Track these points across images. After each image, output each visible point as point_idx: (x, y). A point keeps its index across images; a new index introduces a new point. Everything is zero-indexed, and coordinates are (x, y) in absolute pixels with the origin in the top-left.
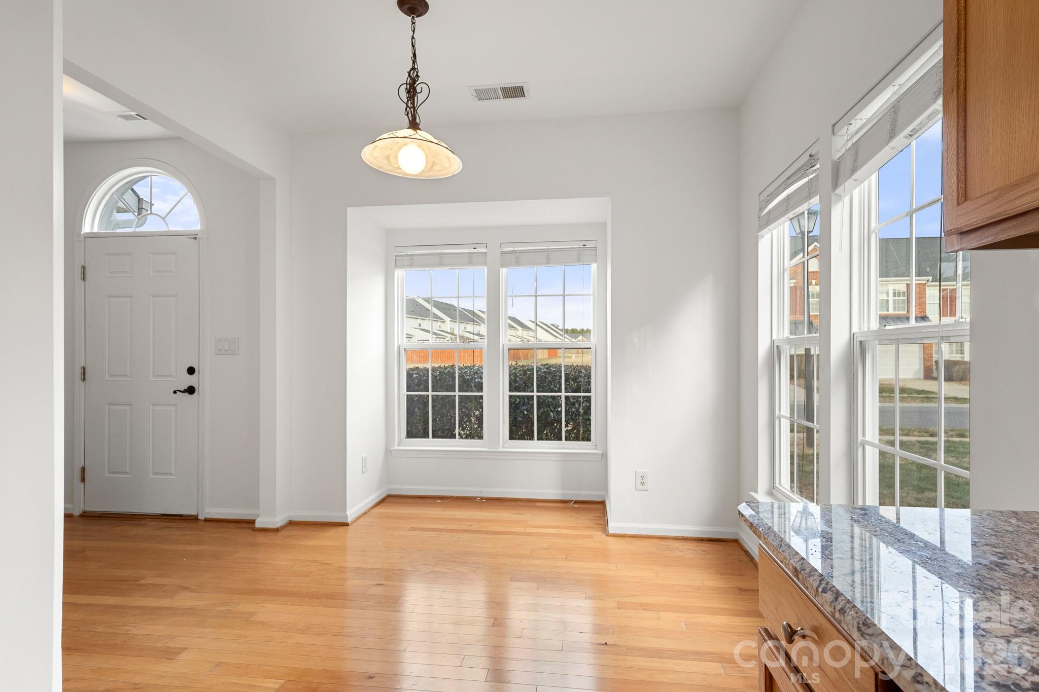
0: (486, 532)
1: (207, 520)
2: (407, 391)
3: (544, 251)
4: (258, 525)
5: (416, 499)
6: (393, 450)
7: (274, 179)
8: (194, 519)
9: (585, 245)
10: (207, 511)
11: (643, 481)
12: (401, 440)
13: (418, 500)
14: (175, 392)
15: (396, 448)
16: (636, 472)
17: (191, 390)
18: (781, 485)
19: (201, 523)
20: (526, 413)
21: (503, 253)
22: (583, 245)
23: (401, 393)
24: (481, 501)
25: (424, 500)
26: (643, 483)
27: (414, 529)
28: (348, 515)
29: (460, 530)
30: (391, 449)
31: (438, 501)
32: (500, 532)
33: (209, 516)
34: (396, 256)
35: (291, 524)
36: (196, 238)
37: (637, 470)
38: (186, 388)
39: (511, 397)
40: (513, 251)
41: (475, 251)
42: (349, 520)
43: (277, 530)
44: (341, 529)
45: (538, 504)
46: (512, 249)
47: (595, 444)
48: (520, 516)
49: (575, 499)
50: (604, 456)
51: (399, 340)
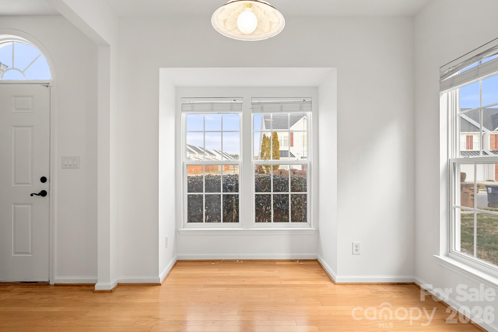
0: (257, 286)
1: (56, 285)
2: (188, 192)
3: (279, 103)
4: (97, 288)
5: (196, 262)
6: (180, 231)
7: (109, 46)
8: (46, 284)
9: (305, 100)
10: (56, 279)
11: (357, 248)
12: (185, 224)
13: (198, 263)
14: (32, 195)
15: (182, 229)
16: (352, 242)
17: (43, 193)
18: (455, 250)
19: (51, 287)
20: (261, 205)
21: (253, 104)
22: (303, 100)
23: (184, 193)
24: (239, 262)
25: (203, 263)
26: (357, 250)
27: (208, 286)
28: (160, 278)
29: (239, 285)
30: (179, 230)
31: (212, 264)
32: (264, 285)
33: (57, 282)
34: (183, 104)
35: (119, 285)
36: (47, 86)
37: (353, 242)
38: (40, 192)
39: (256, 195)
40: (259, 103)
41: (234, 102)
42: (161, 282)
43: (111, 291)
44: (156, 288)
45: (277, 263)
46: (258, 101)
47: (309, 224)
48: (271, 272)
49: (299, 259)
50: (317, 231)
51: (183, 160)
